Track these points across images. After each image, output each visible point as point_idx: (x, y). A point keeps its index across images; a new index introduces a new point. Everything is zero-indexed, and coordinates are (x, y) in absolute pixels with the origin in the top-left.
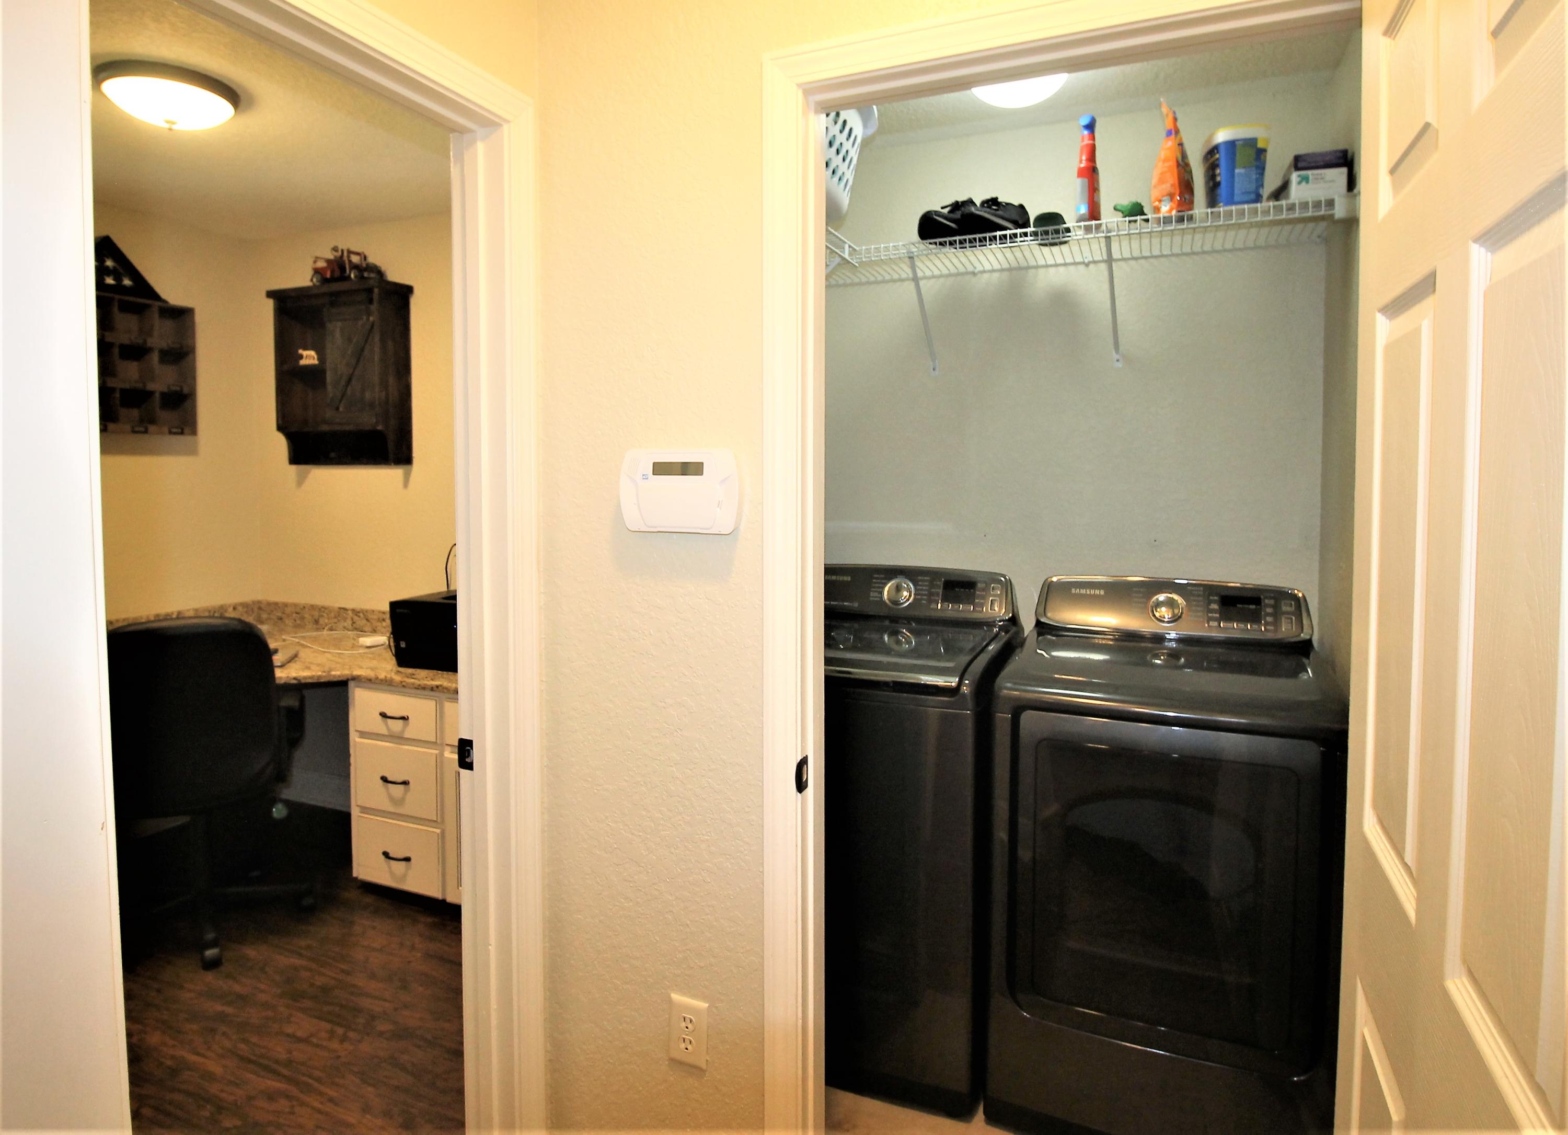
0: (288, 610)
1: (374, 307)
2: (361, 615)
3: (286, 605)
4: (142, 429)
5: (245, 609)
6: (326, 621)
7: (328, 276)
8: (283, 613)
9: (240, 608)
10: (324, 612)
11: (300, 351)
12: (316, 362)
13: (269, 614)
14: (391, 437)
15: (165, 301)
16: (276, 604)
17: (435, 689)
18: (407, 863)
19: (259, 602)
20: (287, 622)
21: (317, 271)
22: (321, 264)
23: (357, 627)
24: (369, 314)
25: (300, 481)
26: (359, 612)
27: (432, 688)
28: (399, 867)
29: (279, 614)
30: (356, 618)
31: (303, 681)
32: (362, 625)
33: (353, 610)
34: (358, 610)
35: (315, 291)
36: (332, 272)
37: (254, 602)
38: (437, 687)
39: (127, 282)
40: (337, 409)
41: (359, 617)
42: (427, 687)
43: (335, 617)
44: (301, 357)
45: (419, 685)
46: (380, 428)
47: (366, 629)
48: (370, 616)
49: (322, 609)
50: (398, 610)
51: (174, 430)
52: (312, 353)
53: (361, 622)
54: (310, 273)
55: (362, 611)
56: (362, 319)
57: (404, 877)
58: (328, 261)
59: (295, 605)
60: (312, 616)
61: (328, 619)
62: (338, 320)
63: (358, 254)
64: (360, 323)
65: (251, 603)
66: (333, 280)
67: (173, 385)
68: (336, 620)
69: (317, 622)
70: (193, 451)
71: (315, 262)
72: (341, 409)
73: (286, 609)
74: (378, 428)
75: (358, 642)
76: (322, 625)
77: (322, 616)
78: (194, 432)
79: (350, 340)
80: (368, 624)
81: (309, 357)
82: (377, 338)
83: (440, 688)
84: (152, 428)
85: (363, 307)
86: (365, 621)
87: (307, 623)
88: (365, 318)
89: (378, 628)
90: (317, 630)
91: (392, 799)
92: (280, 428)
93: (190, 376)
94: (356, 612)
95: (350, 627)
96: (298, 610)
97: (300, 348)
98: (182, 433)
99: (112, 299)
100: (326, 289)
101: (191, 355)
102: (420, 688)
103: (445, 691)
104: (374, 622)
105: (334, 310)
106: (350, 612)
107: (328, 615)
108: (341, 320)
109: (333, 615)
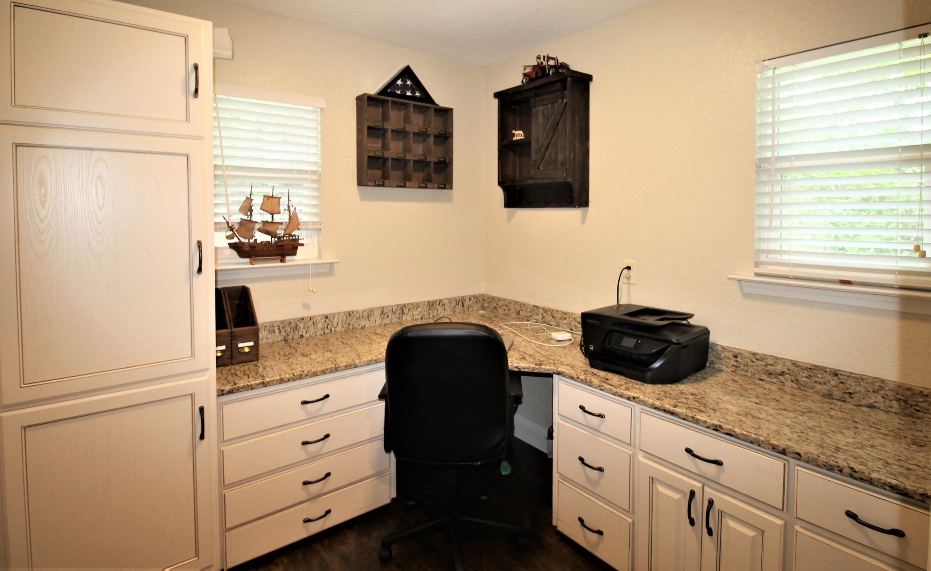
0: (500, 303)
1: (566, 93)
2: (549, 313)
3: (499, 299)
4: (424, 185)
5: (476, 300)
6: (525, 313)
7: (534, 76)
8: (497, 304)
9: (473, 299)
10: (523, 307)
11: (514, 131)
12: (523, 137)
13: (489, 304)
14: (576, 187)
15: (437, 105)
16: (493, 298)
17: (632, 399)
18: (600, 536)
19: (483, 295)
20: (500, 310)
21: (525, 75)
22: (528, 70)
23: (546, 321)
24: (563, 98)
25: (510, 219)
26: (547, 311)
27: (629, 398)
28: (595, 537)
29: (495, 305)
30: (545, 315)
31: (522, 370)
32: (549, 320)
33: (543, 309)
34: (547, 309)
35: (526, 88)
36: (537, 73)
37: (480, 295)
38: (634, 398)
39: (417, 94)
40: (539, 168)
41: (547, 314)
42: (624, 396)
43: (531, 312)
44: (514, 135)
45: (616, 392)
46: (570, 180)
47: (552, 323)
48: (555, 314)
49: (523, 305)
50: (589, 320)
51: (441, 186)
52: (521, 132)
53: (548, 318)
54: (521, 77)
55: (552, 311)
56: (558, 102)
57: (597, 545)
58: (534, 67)
59: (505, 300)
60: (516, 309)
61: (526, 312)
62: (539, 106)
63: (553, 59)
64: (556, 105)
65: (478, 296)
66: (537, 78)
67: (441, 158)
68: (531, 314)
69: (518, 313)
70: (450, 200)
71: (524, 69)
72: (541, 168)
73: (499, 302)
74: (568, 180)
75: (551, 336)
76: (521, 316)
77: (522, 310)
78: (451, 188)
79: (548, 119)
80: (554, 320)
81: (519, 135)
82: (569, 114)
83: (636, 399)
84: (429, 185)
85: (560, 93)
86: (551, 318)
87: (512, 313)
88: (560, 101)
89: (561, 324)
90: (519, 319)
91: (588, 478)
92: (500, 184)
93: (449, 151)
94: (545, 310)
95: (541, 320)
96: (507, 304)
97: (513, 130)
98: (445, 188)
99: (410, 104)
100: (532, 85)
101: (450, 138)
102: (616, 394)
103: (641, 403)
104: (558, 320)
105: (537, 99)
106: (541, 310)
107: (526, 310)
108: (542, 105)
109: (529, 310)
